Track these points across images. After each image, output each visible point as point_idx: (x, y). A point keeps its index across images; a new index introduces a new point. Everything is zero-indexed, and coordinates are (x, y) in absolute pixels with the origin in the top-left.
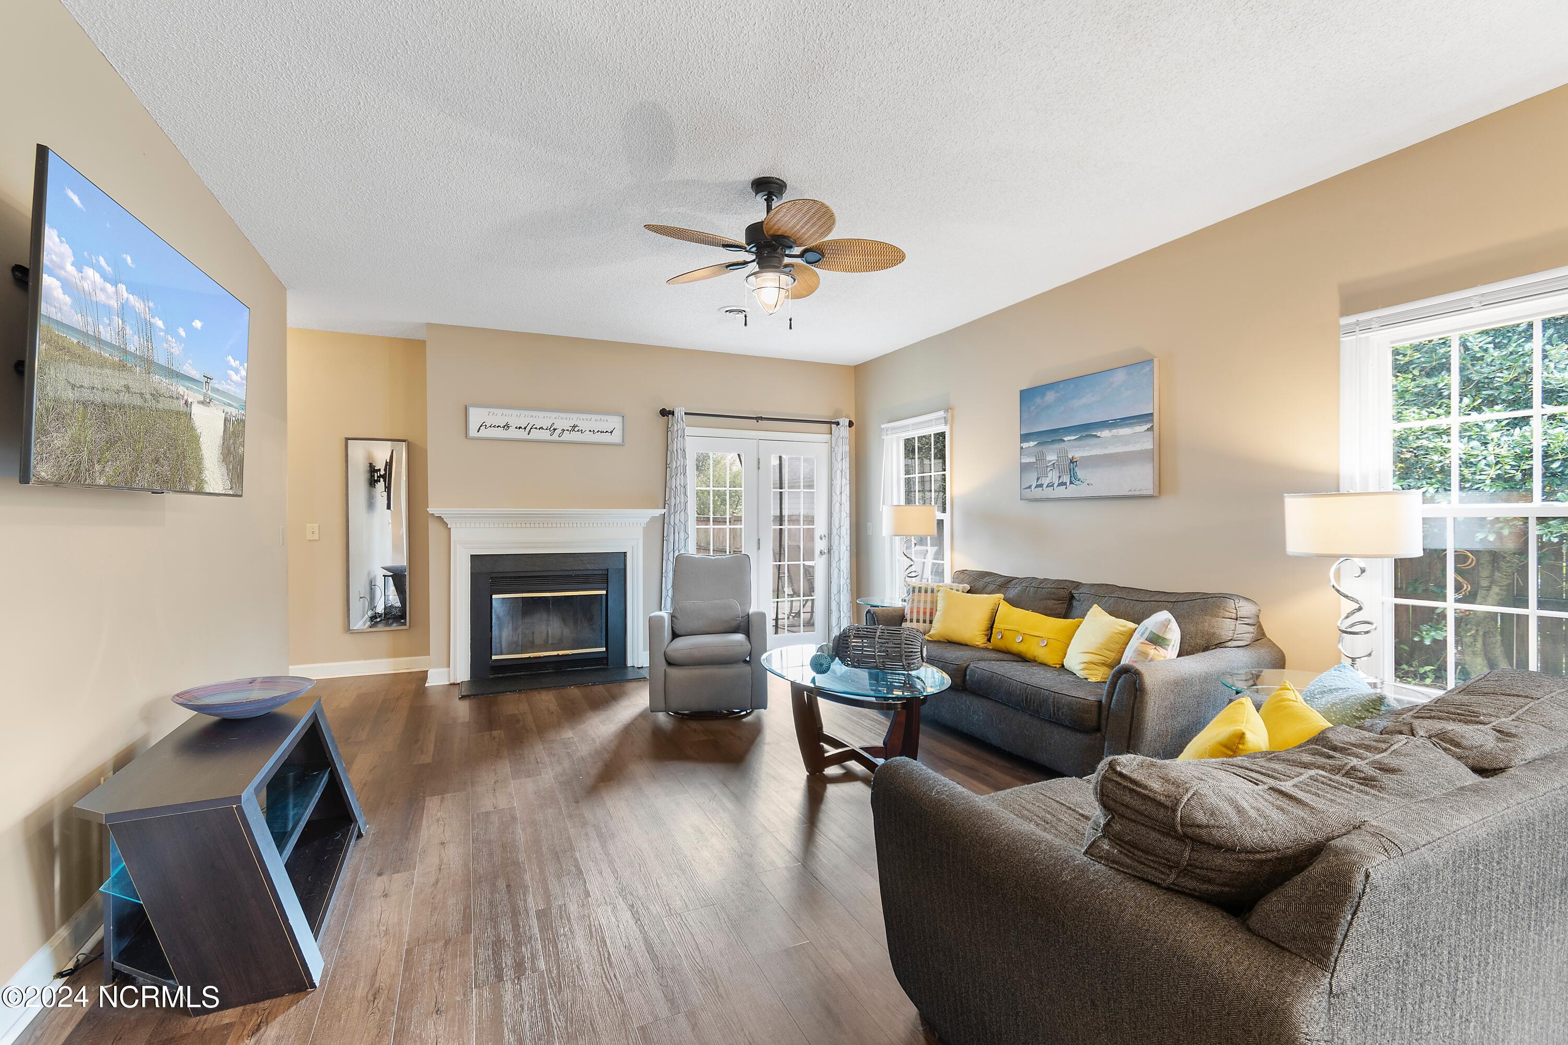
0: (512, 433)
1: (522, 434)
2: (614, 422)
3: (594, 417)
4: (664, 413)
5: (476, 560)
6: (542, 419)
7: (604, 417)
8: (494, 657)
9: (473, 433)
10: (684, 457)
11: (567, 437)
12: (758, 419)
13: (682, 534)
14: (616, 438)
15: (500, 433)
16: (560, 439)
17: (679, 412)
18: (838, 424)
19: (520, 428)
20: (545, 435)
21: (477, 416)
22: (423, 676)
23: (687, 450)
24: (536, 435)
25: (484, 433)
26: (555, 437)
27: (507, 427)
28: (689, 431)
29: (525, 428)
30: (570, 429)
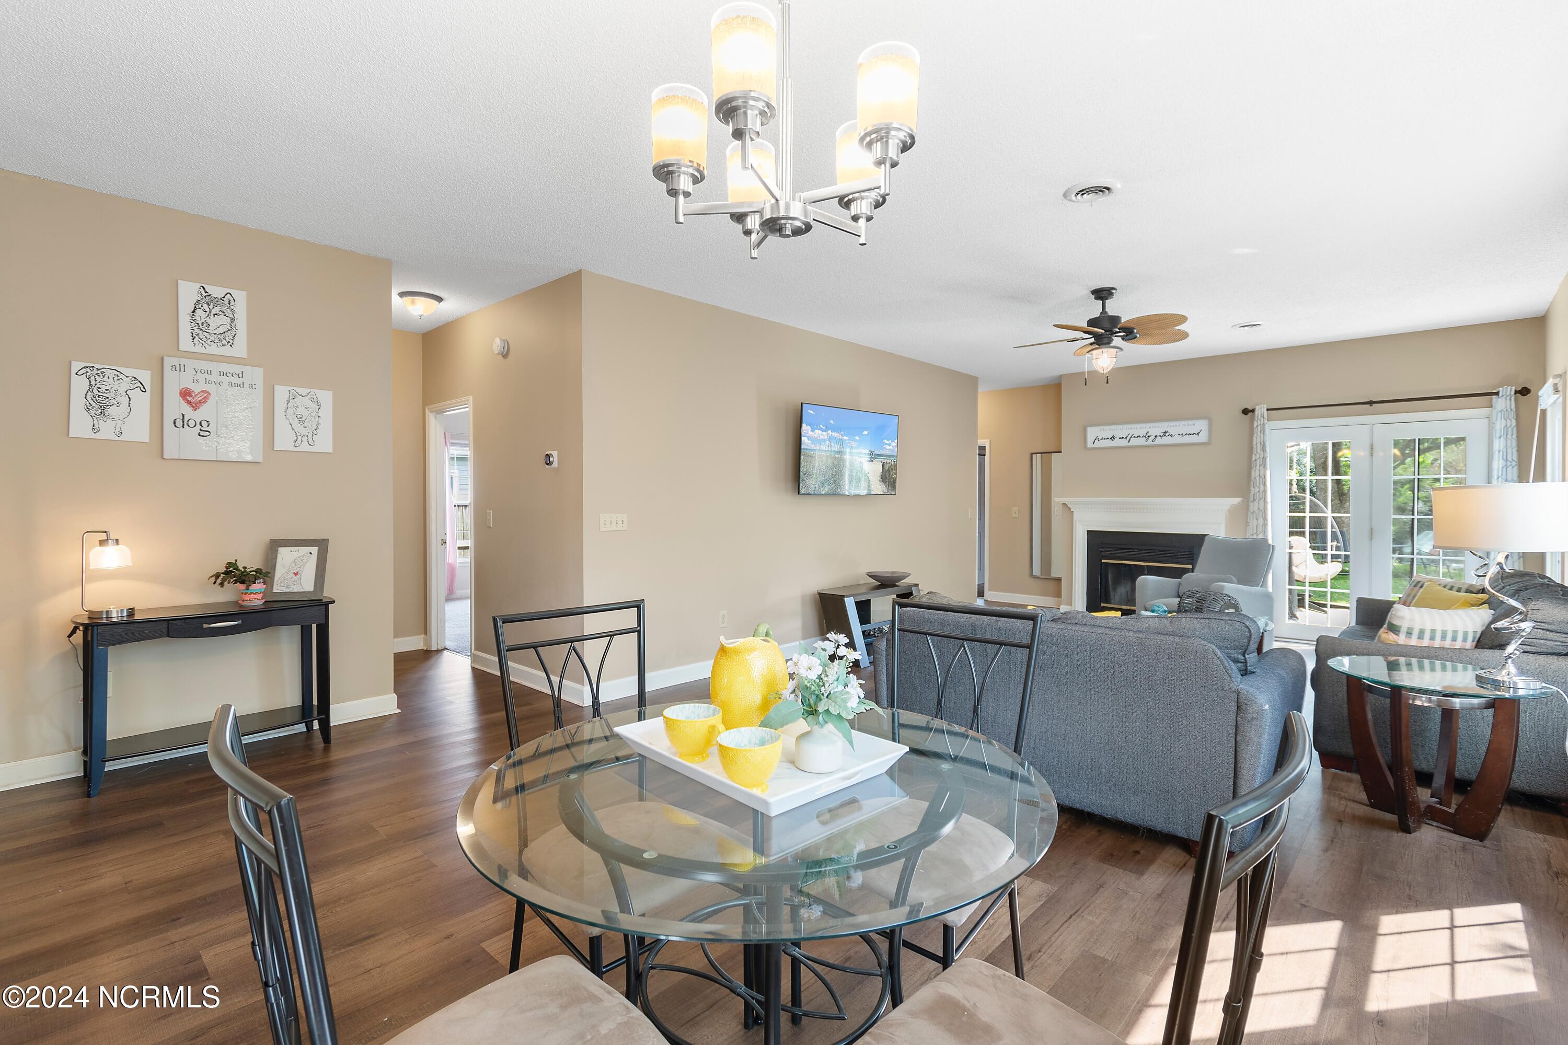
0: (1117, 443)
1: (1124, 443)
2: (1201, 425)
3: (1182, 423)
4: (1246, 412)
5: (1092, 536)
6: (1139, 429)
7: (1191, 422)
8: (1103, 605)
9: (1090, 444)
10: (1264, 451)
11: (1159, 441)
12: (1371, 403)
13: (1261, 521)
14: (1203, 437)
15: (1108, 443)
16: (1153, 443)
17: (1261, 410)
18: (1498, 394)
19: (1123, 438)
20: (1141, 441)
21: (1092, 433)
23: (1267, 444)
24: (1134, 442)
25: (1098, 444)
26: (1150, 442)
27: (1113, 438)
28: (1269, 425)
29: (1126, 438)
30: (1161, 435)
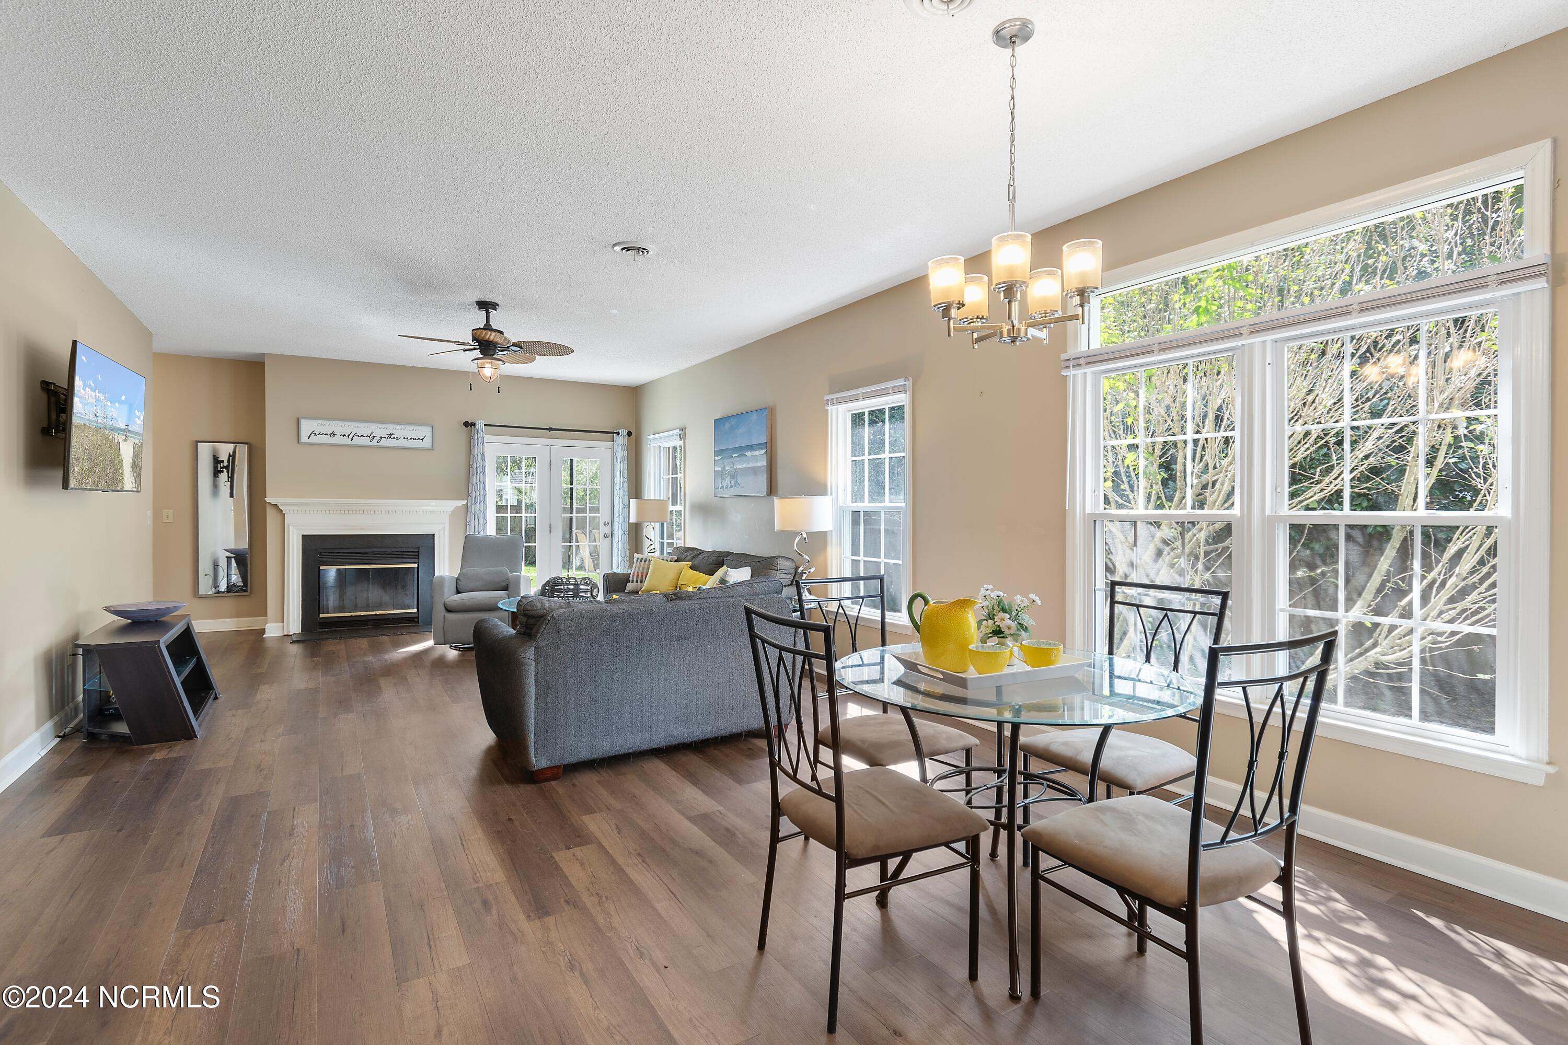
0: (338, 440)
1: (346, 441)
2: (425, 431)
3: (408, 427)
4: (466, 424)
5: (308, 540)
6: (364, 429)
7: (416, 428)
8: (321, 615)
9: (304, 439)
10: (484, 460)
11: (384, 442)
12: (550, 429)
13: (481, 520)
14: (427, 443)
15: (327, 440)
16: (378, 444)
17: (480, 424)
18: (618, 433)
19: (344, 435)
20: (366, 441)
21: (307, 426)
22: (263, 631)
23: (486, 454)
24: (357, 441)
25: (313, 439)
26: (374, 442)
27: (333, 434)
28: (487, 438)
29: (348, 436)
30: (387, 437)
